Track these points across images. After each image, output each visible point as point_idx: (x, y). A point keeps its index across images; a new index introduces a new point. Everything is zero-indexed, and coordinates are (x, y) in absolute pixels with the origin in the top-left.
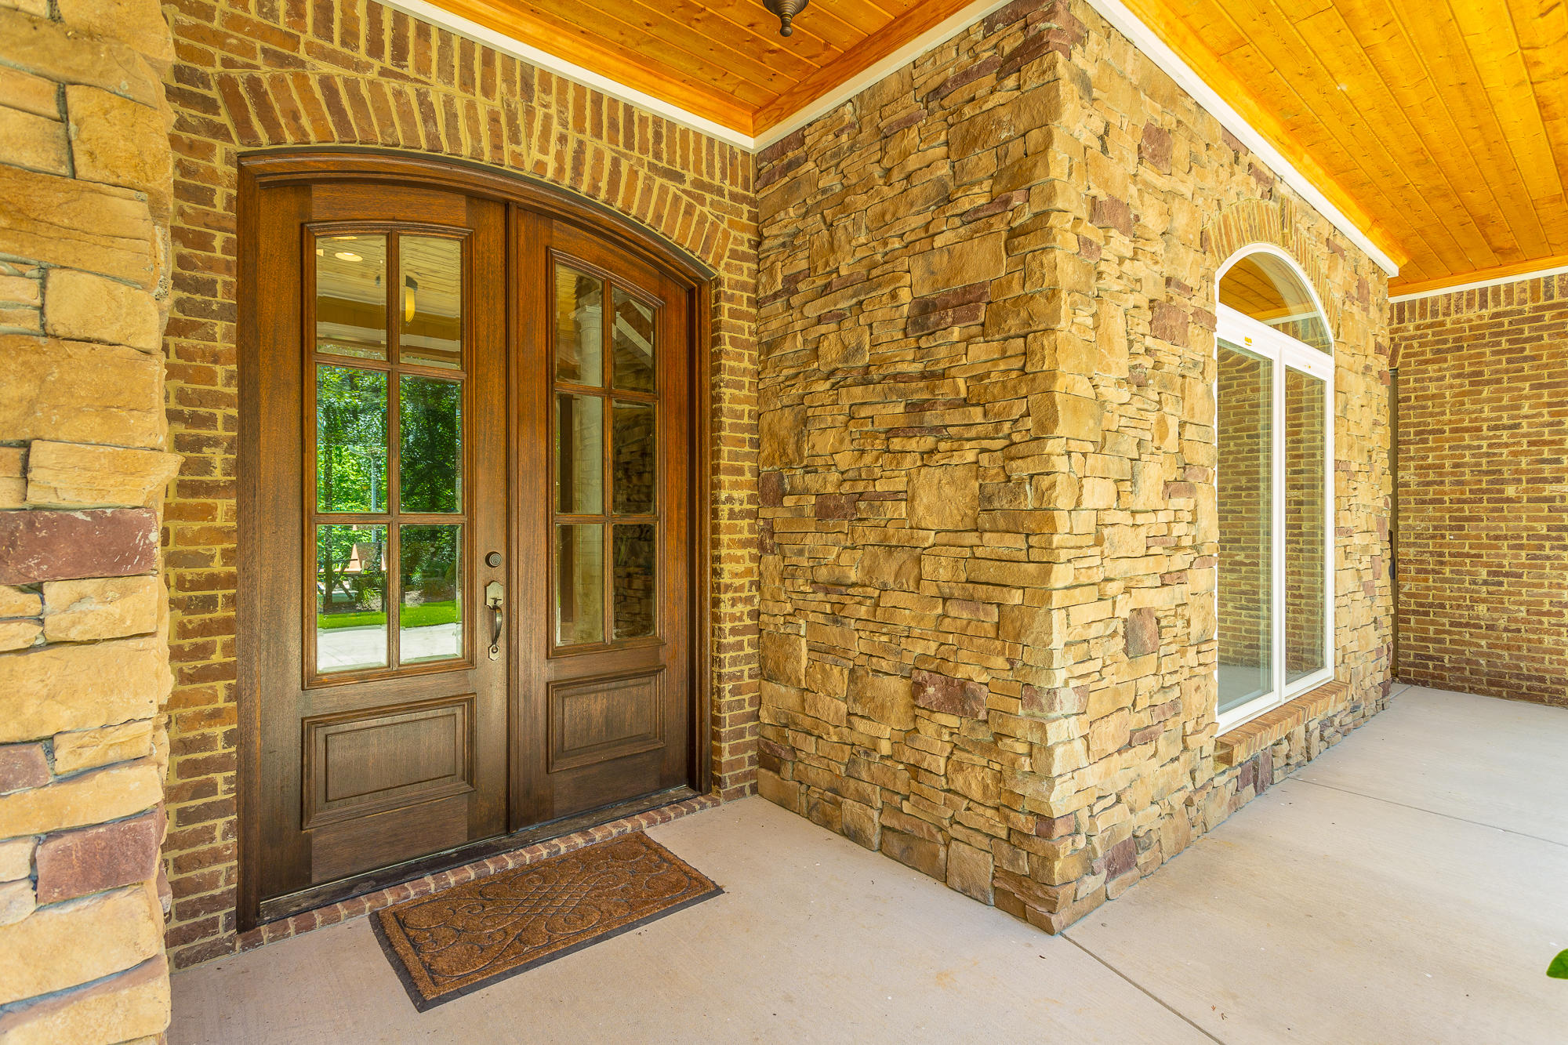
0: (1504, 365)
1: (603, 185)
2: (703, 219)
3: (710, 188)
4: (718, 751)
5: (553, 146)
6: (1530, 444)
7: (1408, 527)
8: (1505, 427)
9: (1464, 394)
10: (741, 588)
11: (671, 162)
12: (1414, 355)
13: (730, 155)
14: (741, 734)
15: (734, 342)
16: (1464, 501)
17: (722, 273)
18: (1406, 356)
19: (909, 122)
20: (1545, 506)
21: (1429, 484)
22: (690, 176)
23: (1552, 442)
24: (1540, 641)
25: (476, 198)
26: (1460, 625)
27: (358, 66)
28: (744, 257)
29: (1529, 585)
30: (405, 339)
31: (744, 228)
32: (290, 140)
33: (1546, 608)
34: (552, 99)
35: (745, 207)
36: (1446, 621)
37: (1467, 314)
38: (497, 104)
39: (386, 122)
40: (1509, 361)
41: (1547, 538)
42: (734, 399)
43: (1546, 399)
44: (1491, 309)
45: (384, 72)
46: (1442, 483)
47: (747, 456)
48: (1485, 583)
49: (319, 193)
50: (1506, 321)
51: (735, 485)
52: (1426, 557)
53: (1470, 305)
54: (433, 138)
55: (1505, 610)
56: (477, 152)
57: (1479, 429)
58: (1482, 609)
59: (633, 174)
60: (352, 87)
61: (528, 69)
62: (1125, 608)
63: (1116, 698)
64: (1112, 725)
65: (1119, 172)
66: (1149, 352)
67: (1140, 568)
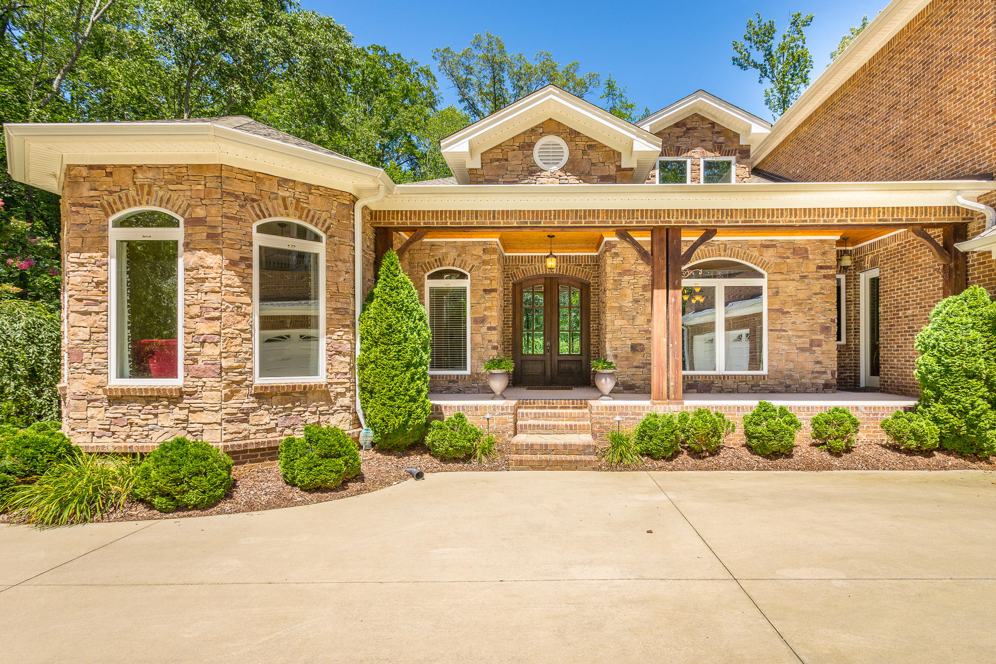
0: (899, 265)
1: (565, 271)
2: (586, 271)
3: (588, 265)
6: (904, 295)
8: (900, 289)
9: (892, 276)
11: (579, 263)
13: (592, 257)
15: (594, 294)
17: (591, 281)
18: (881, 261)
20: (907, 319)
22: (583, 264)
23: (908, 294)
25: (545, 279)
26: (891, 368)
27: (526, 265)
28: (596, 277)
29: (904, 350)
31: (596, 271)
32: (518, 279)
35: (597, 267)
36: (889, 366)
37: (893, 245)
39: (530, 272)
40: (900, 263)
42: (593, 306)
43: (907, 277)
45: (530, 265)
46: (887, 311)
47: (597, 318)
48: (896, 350)
49: (523, 283)
50: (900, 247)
51: (594, 324)
53: (893, 241)
54: (536, 273)
55: (900, 361)
56: (543, 272)
57: (894, 290)
58: (895, 361)
59: (571, 267)
60: (525, 269)
62: (629, 343)
63: (627, 359)
64: (625, 363)
65: (628, 265)
66: (641, 295)
67: (635, 336)
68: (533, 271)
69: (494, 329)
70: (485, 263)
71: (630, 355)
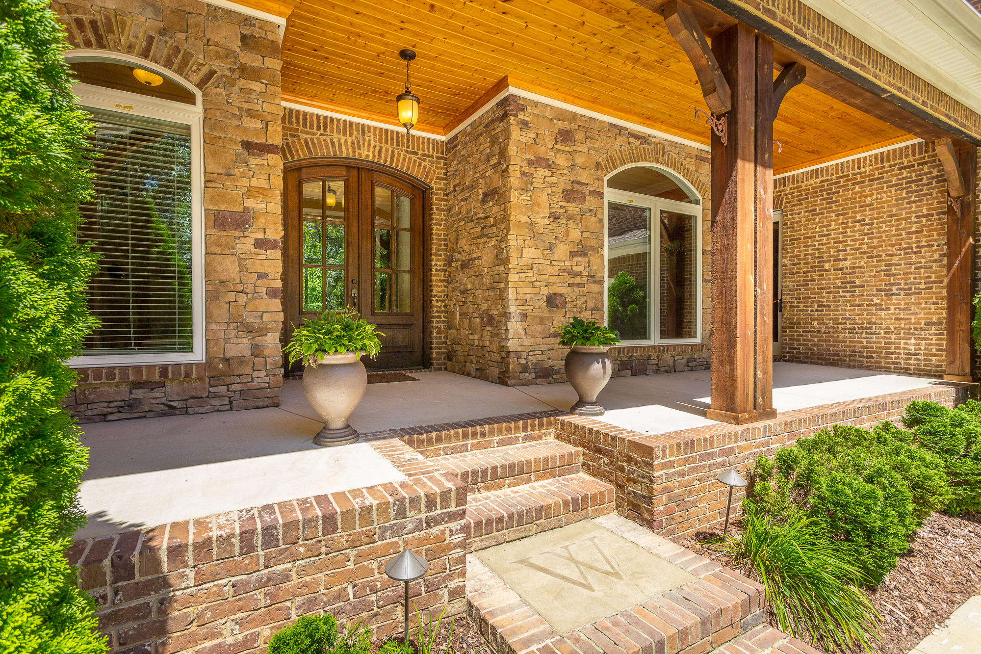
0: (825, 206)
1: (389, 160)
2: (425, 167)
3: (428, 156)
4: (431, 353)
5: (372, 149)
6: (835, 243)
7: (787, 286)
8: (825, 235)
9: (808, 220)
10: (440, 297)
11: (413, 148)
12: (790, 202)
13: (436, 143)
14: (440, 348)
15: (437, 209)
16: (808, 272)
17: (432, 185)
18: (787, 203)
19: (481, 134)
20: (840, 272)
21: (795, 264)
22: (420, 152)
23: (843, 242)
24: (838, 337)
25: (348, 167)
26: (807, 332)
27: (314, 134)
28: (442, 179)
29: (834, 310)
30: (328, 213)
31: (442, 169)
32: (296, 158)
33: (840, 321)
34: (371, 134)
35: (442, 161)
36: (801, 330)
37: (811, 181)
38: (354, 138)
39: (322, 149)
40: (827, 203)
41: (841, 287)
42: (437, 229)
43: (841, 221)
44: (820, 179)
45: (321, 135)
46: (800, 264)
47: (443, 250)
48: (817, 311)
49: (303, 170)
50: (826, 184)
51: (438, 260)
52: (794, 300)
53: (812, 177)
54: (335, 152)
55: (824, 323)
56: (348, 154)
57: (815, 237)
58: (815, 323)
59: (399, 154)
60: (312, 140)
61: (363, 126)
62: (545, 291)
63: (542, 320)
64: (539, 328)
65: (543, 149)
66: (561, 207)
67: (554, 279)
68: (327, 146)
69: (272, 245)
70: (245, 71)
71: (546, 313)
